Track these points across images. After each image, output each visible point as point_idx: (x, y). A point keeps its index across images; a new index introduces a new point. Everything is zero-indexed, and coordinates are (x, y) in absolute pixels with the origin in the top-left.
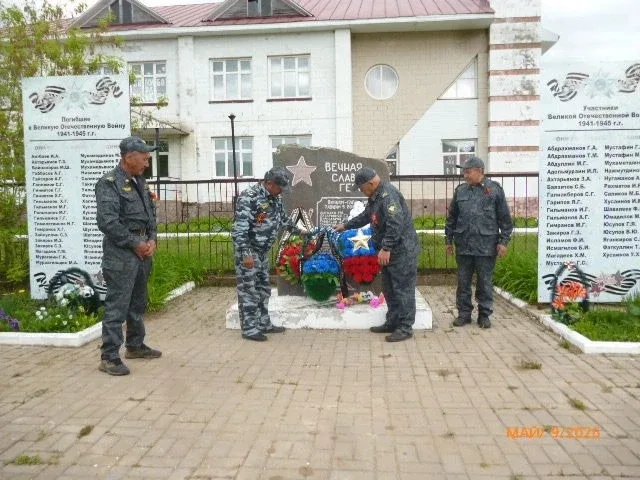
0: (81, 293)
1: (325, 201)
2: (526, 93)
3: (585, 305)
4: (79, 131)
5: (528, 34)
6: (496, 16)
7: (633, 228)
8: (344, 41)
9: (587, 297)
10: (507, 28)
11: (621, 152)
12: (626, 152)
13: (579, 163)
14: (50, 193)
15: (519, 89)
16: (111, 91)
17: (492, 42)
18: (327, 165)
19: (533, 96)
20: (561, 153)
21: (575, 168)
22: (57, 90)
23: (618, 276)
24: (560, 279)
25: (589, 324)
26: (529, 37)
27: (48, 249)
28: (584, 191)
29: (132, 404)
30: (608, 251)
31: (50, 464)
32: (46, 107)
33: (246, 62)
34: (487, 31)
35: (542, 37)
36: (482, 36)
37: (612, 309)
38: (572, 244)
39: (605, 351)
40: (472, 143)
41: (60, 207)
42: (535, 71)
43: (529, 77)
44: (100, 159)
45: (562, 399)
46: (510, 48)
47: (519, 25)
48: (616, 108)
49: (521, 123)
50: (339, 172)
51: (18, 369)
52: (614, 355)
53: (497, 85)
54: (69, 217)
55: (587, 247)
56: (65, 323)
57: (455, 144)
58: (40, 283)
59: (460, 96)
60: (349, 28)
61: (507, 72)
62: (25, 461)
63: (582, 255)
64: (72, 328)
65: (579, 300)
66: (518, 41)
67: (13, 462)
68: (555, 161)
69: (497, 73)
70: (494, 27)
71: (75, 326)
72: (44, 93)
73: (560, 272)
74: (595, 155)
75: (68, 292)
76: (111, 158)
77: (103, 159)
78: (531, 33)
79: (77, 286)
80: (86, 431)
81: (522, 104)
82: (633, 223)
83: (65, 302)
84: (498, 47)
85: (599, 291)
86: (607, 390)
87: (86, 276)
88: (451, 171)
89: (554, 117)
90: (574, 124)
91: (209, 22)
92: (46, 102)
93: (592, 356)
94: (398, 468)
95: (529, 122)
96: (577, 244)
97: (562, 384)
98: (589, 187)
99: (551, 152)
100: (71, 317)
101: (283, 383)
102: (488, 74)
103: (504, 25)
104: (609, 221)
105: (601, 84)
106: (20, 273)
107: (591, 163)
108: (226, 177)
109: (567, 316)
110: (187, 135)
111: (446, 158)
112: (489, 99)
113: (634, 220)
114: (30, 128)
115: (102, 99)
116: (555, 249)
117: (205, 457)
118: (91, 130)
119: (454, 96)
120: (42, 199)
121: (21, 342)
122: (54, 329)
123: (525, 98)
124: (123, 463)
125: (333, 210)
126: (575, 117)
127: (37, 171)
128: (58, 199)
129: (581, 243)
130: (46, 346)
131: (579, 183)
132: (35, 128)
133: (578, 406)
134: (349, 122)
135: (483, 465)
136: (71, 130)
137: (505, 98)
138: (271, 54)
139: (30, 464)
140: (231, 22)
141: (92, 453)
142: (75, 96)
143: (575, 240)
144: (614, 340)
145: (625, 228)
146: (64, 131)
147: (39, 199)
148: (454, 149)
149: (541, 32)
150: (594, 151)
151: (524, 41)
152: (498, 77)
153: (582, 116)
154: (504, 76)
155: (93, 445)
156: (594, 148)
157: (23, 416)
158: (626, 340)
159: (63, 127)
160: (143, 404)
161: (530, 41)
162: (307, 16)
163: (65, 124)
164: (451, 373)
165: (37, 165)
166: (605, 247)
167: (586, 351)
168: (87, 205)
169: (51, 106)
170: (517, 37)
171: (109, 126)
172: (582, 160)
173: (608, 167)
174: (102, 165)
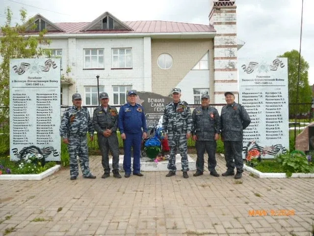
0: (37, 157)
1: (148, 115)
2: (231, 68)
3: (259, 159)
4: (36, 83)
5: (231, 41)
6: (217, 33)
7: (278, 127)
8: (148, 42)
9: (260, 156)
10: (222, 39)
11: (272, 95)
12: (274, 95)
13: (255, 100)
14: (21, 111)
15: (228, 66)
16: (52, 66)
17: (215, 44)
18: (149, 99)
19: (234, 69)
20: (247, 95)
21: (254, 101)
22: (27, 65)
23: (272, 147)
24: (249, 148)
25: (261, 167)
26: (231, 43)
27: (19, 137)
28: (257, 111)
29: (75, 200)
30: (268, 137)
31: (50, 221)
32: (21, 72)
33: (101, 51)
34: (213, 40)
35: (237, 43)
36: (211, 41)
37: (270, 161)
38: (253, 134)
39: (268, 177)
40: (207, 90)
41: (26, 118)
42: (235, 58)
43: (232, 61)
44: (46, 96)
45: (252, 193)
46: (223, 47)
47: (227, 37)
48: (270, 77)
49: (229, 81)
50: (154, 103)
51: (17, 189)
52: (272, 178)
53: (218, 64)
54: (30, 123)
55: (259, 135)
56: (33, 170)
57: (199, 90)
58: (15, 153)
59: (201, 69)
60: (150, 36)
61: (222, 58)
62: (39, 220)
63: (258, 138)
64: (36, 172)
65: (257, 157)
66: (227, 44)
67: (34, 221)
68: (246, 98)
69: (218, 58)
70: (216, 38)
71: (38, 171)
72: (20, 66)
73: (249, 145)
74: (261, 96)
75: (31, 157)
76: (51, 96)
77: (47, 96)
78: (232, 41)
79: (34, 154)
80: (60, 210)
81: (229, 73)
82: (278, 125)
83: (29, 161)
84: (218, 47)
85: (265, 153)
86: (269, 190)
87: (38, 149)
88: (198, 103)
89: (245, 80)
90: (253, 83)
91: (83, 31)
92: (21, 70)
93: (263, 179)
94: (191, 217)
95: (232, 81)
96: (255, 134)
97: (252, 189)
98: (260, 109)
99: (244, 95)
100: (35, 167)
101: (137, 191)
102: (214, 59)
103: (220, 37)
104: (268, 124)
105: (263, 67)
106: (5, 149)
107: (260, 100)
108: (91, 105)
109: (252, 164)
110: (72, 84)
111: (195, 97)
112: (214, 70)
113: (278, 123)
114: (13, 81)
115: (47, 69)
116: (247, 136)
117: (114, 216)
118: (42, 83)
119: (199, 69)
120: (17, 114)
121: (12, 179)
122: (28, 173)
123: (230, 70)
124: (80, 219)
125: (151, 119)
126: (253, 80)
127: (15, 101)
128: (25, 114)
129: (257, 133)
130: (24, 180)
131: (255, 108)
132: (15, 81)
133: (258, 195)
134: (150, 79)
135: (224, 215)
136: (32, 83)
137: (221, 70)
138: (113, 47)
139: (41, 221)
140: (95, 32)
141: (65, 217)
142: (35, 68)
143: (254, 132)
144: (271, 172)
145: (275, 127)
146: (29, 83)
147: (16, 114)
148: (199, 93)
149: (237, 41)
150: (261, 95)
151: (229, 45)
152: (218, 60)
153: (255, 80)
154: (221, 60)
155: (65, 214)
156: (261, 93)
157: (29, 205)
158: (276, 172)
159: (28, 81)
160: (79, 200)
161: (232, 45)
162: (130, 30)
163: (30, 80)
164: (207, 186)
165: (15, 99)
166: (267, 135)
167: (261, 177)
168: (38, 117)
169: (23, 72)
170: (226, 43)
171: (50, 81)
172: (256, 98)
173: (267, 101)
174: (47, 99)
